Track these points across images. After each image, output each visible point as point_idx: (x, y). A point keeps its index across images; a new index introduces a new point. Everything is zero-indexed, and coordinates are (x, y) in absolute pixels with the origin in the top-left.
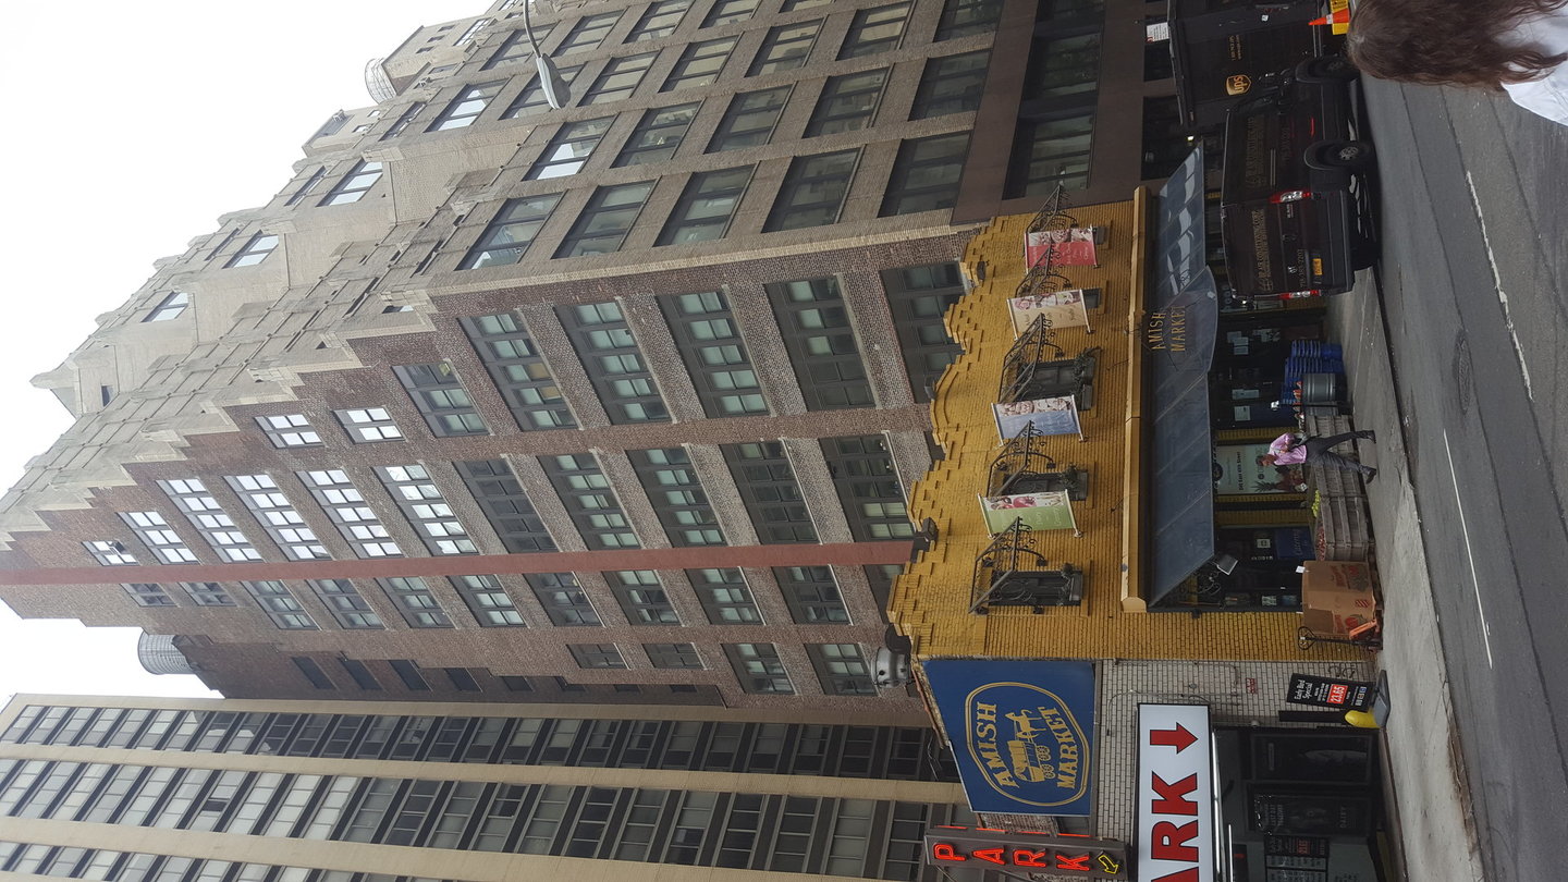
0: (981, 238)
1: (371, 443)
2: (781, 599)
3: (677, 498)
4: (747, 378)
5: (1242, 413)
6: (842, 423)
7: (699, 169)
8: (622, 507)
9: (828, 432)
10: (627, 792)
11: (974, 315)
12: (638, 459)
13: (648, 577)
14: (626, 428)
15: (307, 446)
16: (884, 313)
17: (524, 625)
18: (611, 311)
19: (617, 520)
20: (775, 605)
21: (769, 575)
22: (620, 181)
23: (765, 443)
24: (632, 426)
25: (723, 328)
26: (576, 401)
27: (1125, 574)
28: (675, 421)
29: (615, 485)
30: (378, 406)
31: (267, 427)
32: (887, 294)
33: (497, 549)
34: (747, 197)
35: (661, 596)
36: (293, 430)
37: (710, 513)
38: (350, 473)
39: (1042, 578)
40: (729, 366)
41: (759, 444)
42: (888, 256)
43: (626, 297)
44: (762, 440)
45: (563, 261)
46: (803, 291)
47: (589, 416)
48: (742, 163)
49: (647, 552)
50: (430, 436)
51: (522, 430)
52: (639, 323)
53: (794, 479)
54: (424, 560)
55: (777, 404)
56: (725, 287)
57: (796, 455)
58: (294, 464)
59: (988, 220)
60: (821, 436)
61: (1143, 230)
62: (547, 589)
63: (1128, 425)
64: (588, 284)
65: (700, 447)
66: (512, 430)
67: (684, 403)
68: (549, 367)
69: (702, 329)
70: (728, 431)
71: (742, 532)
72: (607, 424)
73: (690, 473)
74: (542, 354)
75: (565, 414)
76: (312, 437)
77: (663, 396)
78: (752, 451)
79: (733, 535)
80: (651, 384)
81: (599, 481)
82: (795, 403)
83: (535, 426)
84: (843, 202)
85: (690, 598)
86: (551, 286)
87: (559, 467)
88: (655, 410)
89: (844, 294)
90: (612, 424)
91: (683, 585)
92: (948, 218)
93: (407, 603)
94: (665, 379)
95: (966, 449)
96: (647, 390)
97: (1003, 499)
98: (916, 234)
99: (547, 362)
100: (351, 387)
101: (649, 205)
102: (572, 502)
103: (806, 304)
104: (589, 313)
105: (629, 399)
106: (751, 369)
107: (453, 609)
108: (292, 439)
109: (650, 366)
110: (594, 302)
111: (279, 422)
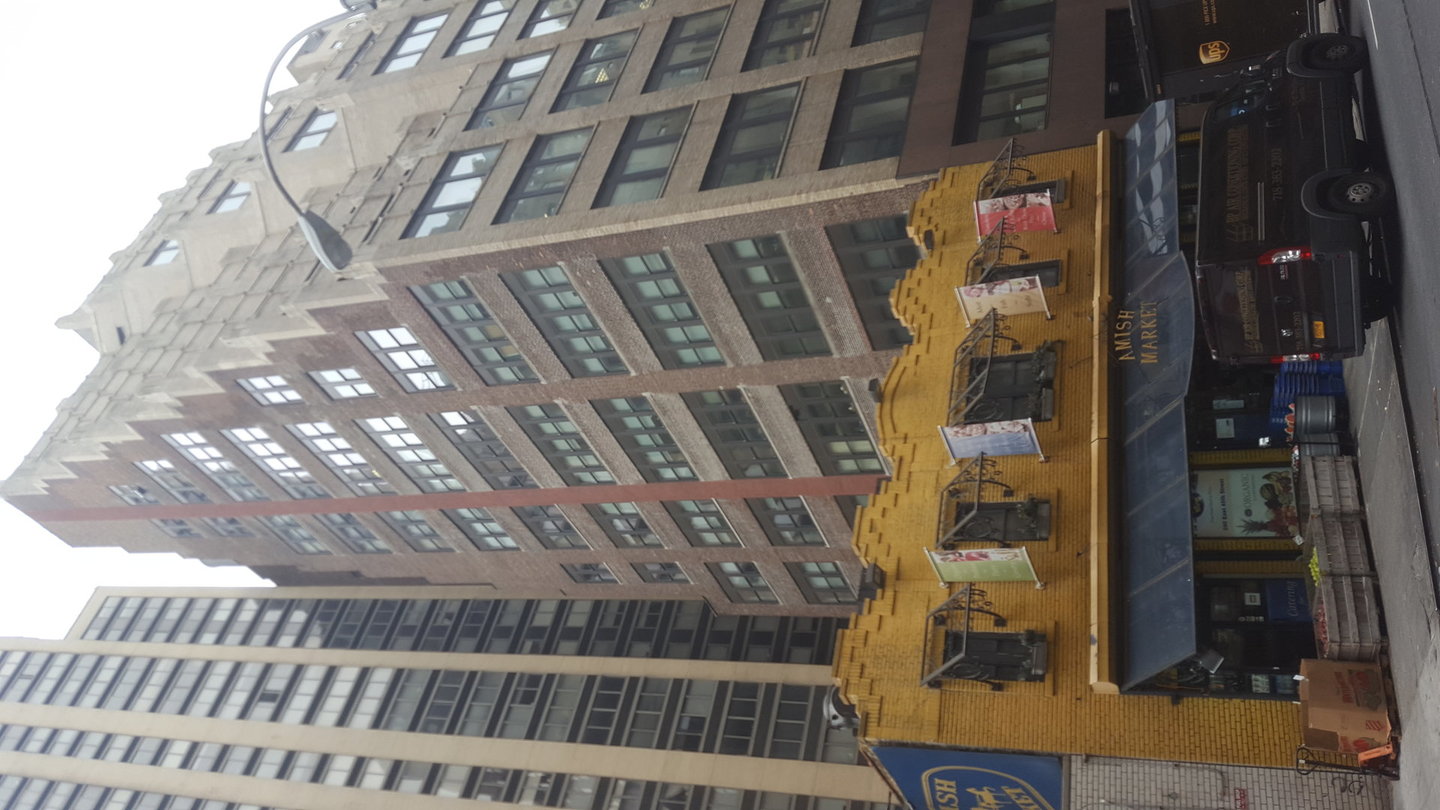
0: (930, 195)
1: (348, 399)
2: (756, 525)
3: (644, 440)
4: (700, 332)
5: (1225, 428)
6: (801, 371)
7: (639, 111)
8: (594, 449)
9: (787, 379)
10: (634, 680)
11: (922, 293)
12: (602, 408)
13: (628, 508)
14: (587, 382)
15: (290, 404)
16: (834, 268)
17: (518, 549)
18: (557, 275)
19: (591, 461)
20: (752, 530)
21: (743, 505)
22: (559, 128)
23: (727, 391)
24: (592, 379)
25: (670, 287)
26: (534, 358)
27: (1094, 649)
28: (633, 373)
29: (583, 430)
30: (347, 366)
31: (249, 388)
32: (834, 249)
33: (481, 486)
34: (685, 146)
35: (642, 525)
36: (274, 390)
37: (678, 452)
38: (333, 424)
39: (1003, 641)
40: (681, 322)
41: (719, 392)
42: (832, 213)
43: (569, 262)
44: (721, 388)
45: (502, 227)
46: (747, 249)
47: (550, 372)
48: (680, 104)
49: (622, 487)
50: (401, 393)
51: (487, 385)
52: (585, 285)
53: (756, 422)
54: (416, 497)
55: (733, 356)
56: (666, 249)
57: (757, 400)
58: (281, 418)
59: (937, 171)
60: (780, 383)
61: (1108, 189)
62: (535, 519)
63: (1095, 446)
64: (529, 252)
65: (660, 396)
66: (477, 385)
67: (640, 357)
68: (503, 328)
69: (649, 289)
70: (688, 381)
71: (713, 470)
72: (568, 377)
73: (655, 419)
74: (495, 317)
75: (524, 368)
76: (293, 395)
77: (618, 351)
78: (712, 398)
79: (704, 472)
80: (605, 340)
81: (568, 427)
82: (751, 354)
83: (500, 382)
84: (783, 151)
85: (669, 525)
86: (492, 255)
87: (528, 416)
88: (612, 363)
89: (790, 250)
90: (573, 377)
91: (662, 515)
92: (893, 169)
93: (410, 533)
94: (619, 337)
95: (915, 467)
96: (602, 346)
97: (954, 554)
98: (860, 190)
99: (501, 325)
100: (320, 351)
101: (587, 158)
102: (546, 447)
103: (752, 261)
104: (534, 278)
105: (586, 355)
106: (704, 324)
107: (451, 537)
108: (275, 398)
109: (601, 325)
110: (538, 268)
111: (259, 383)
